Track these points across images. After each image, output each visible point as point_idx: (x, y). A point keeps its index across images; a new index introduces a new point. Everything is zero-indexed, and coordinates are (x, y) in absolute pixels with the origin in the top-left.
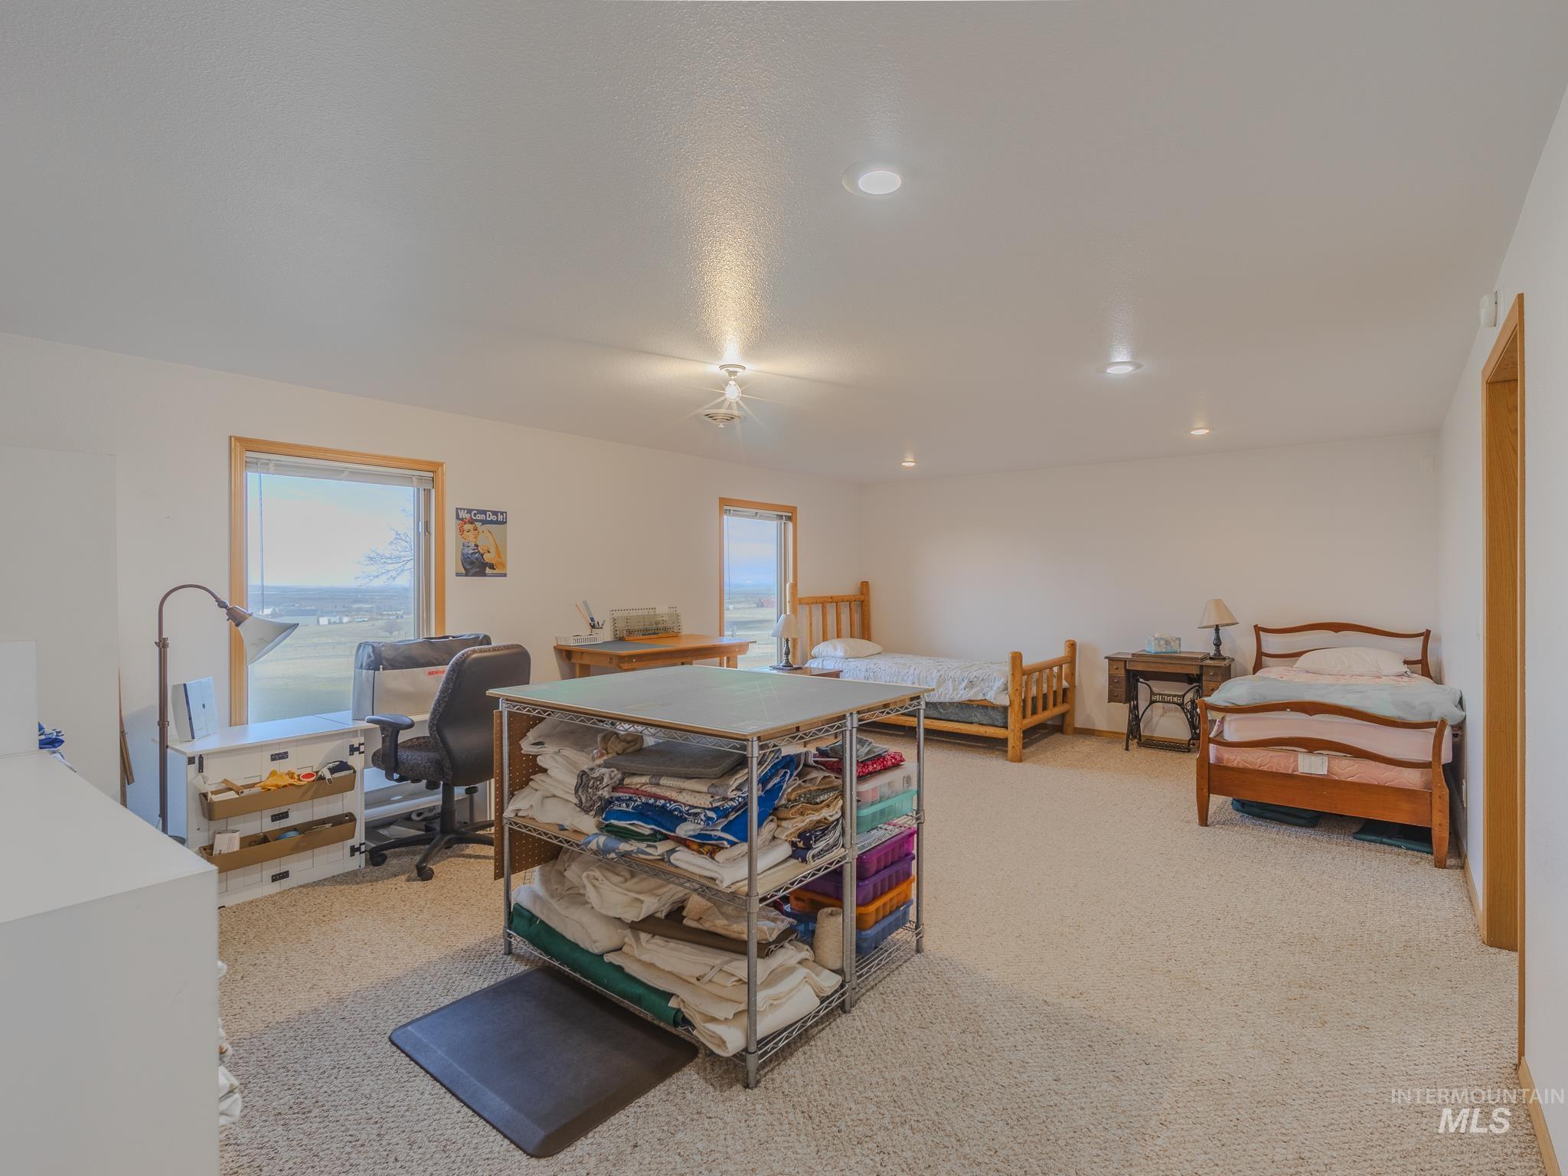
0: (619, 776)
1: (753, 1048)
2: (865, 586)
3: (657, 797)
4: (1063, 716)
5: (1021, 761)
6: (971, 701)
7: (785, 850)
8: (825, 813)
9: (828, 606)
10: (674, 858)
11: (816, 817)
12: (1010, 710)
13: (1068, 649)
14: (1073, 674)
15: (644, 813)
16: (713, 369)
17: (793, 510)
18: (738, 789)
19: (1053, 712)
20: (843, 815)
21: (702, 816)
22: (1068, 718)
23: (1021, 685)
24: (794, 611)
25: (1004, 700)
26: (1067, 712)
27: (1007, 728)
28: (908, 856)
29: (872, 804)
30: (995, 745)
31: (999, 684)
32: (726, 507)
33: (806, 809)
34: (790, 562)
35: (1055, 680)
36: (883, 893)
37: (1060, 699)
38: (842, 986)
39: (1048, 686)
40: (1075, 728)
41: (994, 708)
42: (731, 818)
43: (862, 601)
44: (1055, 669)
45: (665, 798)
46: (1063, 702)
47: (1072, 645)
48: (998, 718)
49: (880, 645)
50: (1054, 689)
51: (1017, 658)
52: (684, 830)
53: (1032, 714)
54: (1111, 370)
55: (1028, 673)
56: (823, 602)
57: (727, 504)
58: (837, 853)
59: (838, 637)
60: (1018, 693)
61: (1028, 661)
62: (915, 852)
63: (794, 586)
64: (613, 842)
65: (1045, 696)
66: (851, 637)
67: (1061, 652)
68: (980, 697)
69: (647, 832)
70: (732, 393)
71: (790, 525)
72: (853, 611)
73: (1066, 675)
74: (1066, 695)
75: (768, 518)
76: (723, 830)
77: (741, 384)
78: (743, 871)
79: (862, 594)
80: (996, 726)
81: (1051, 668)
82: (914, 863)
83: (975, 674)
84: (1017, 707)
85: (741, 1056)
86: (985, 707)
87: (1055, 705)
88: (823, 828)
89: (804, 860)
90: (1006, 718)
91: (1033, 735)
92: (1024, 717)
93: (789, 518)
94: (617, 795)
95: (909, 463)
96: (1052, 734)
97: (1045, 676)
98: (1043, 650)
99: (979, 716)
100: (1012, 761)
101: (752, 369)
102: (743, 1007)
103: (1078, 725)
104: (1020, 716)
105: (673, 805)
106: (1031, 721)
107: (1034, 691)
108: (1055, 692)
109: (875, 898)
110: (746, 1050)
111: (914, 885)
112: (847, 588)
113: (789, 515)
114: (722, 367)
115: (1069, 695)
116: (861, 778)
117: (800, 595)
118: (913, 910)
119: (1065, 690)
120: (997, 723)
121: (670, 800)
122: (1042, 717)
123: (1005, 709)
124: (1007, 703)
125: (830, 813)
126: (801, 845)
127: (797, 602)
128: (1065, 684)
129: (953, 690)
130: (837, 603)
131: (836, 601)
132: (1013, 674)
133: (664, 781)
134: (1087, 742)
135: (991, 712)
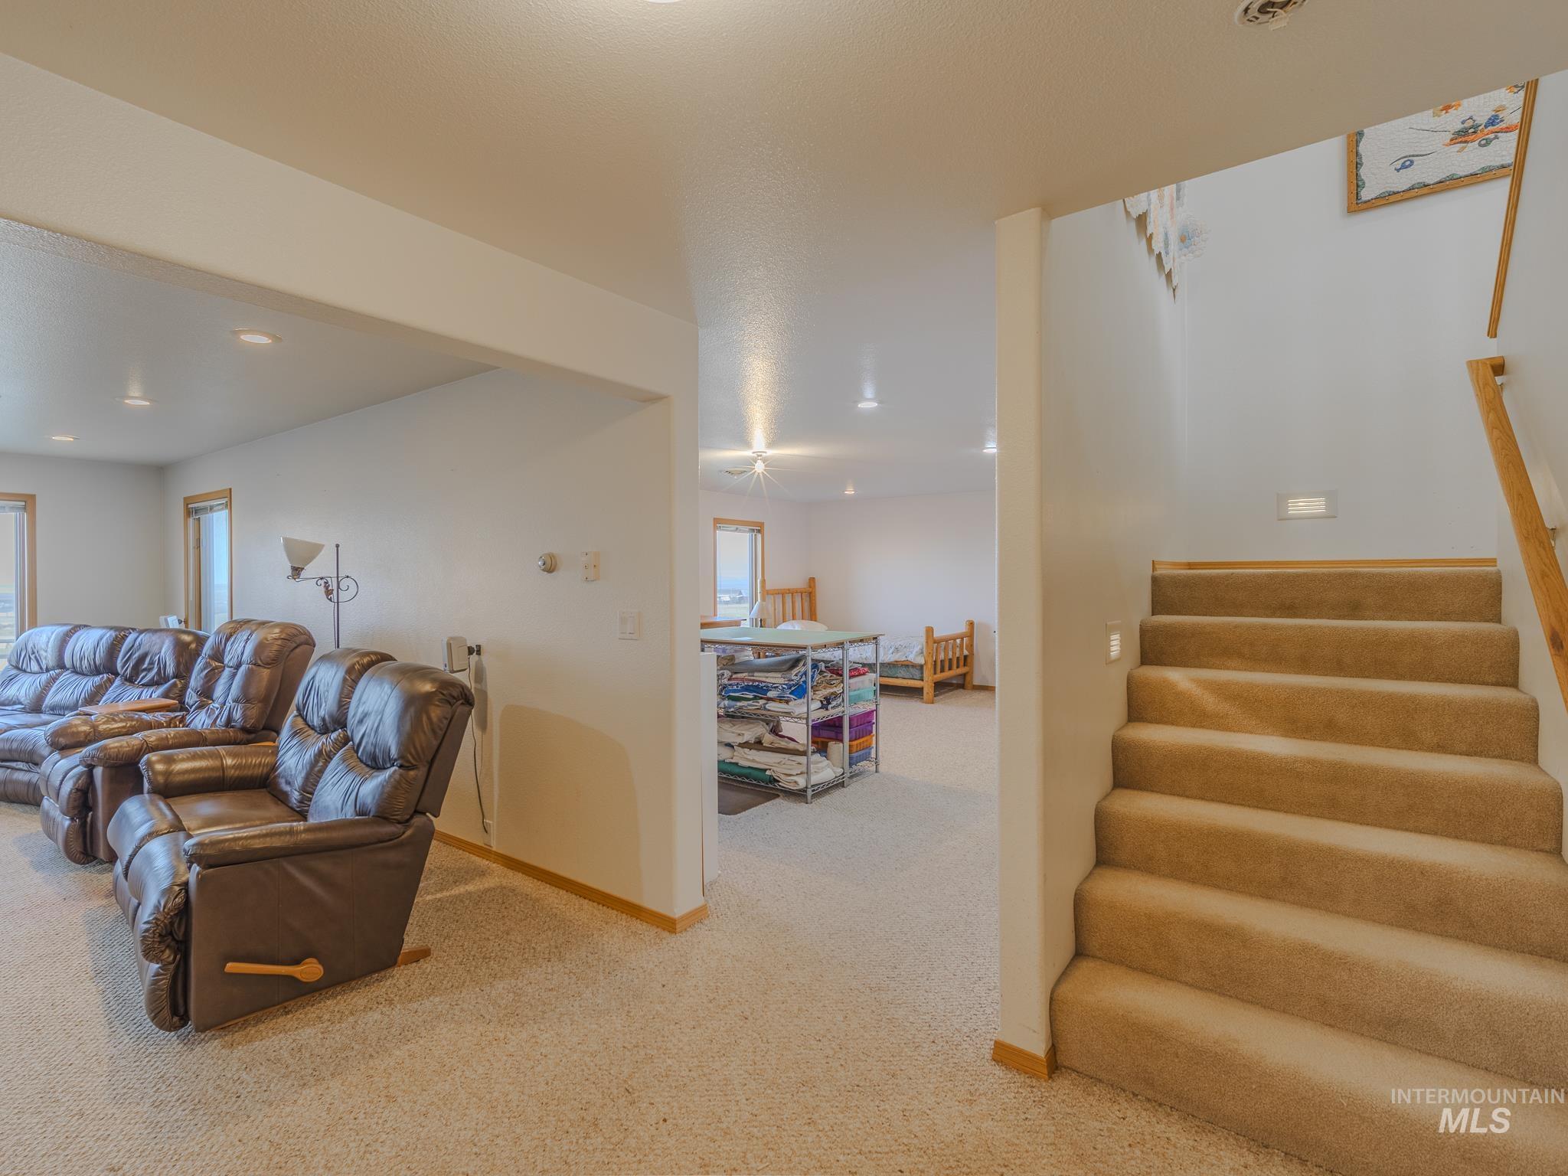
0: (730, 674)
1: (810, 787)
2: (812, 580)
3: (754, 681)
4: (964, 675)
5: (933, 703)
6: (897, 662)
7: (819, 704)
8: (835, 689)
9: (786, 595)
10: (767, 706)
11: (832, 691)
12: (925, 667)
13: (968, 627)
14: (972, 645)
15: (747, 689)
16: (748, 453)
17: (761, 525)
18: (796, 675)
19: (956, 671)
20: (843, 692)
21: (780, 687)
22: (968, 678)
23: (933, 650)
24: (763, 599)
25: (921, 660)
26: (967, 673)
27: (923, 680)
28: (870, 723)
29: (855, 690)
30: (915, 692)
31: (917, 649)
32: (718, 525)
33: (827, 687)
34: (759, 564)
35: (958, 649)
36: (859, 738)
37: (962, 663)
38: (843, 774)
39: (953, 653)
40: (974, 686)
41: (914, 666)
42: (793, 689)
43: (810, 593)
44: (958, 641)
45: (759, 681)
46: (964, 665)
47: (971, 624)
48: (917, 674)
49: (824, 624)
50: (957, 655)
51: (929, 631)
52: (770, 694)
53: (941, 672)
54: (985, 451)
55: (937, 642)
56: (783, 593)
57: (718, 522)
58: (840, 709)
59: (793, 619)
60: (931, 655)
61: (937, 634)
62: (874, 721)
63: (763, 581)
64: (732, 703)
65: (950, 660)
66: (803, 619)
67: (962, 628)
68: (904, 659)
69: (751, 697)
70: (759, 467)
71: (759, 536)
72: (804, 600)
73: (967, 646)
74: (966, 660)
75: (744, 532)
76: (790, 694)
77: (764, 460)
78: (805, 710)
79: (810, 587)
80: (914, 679)
81: (955, 640)
82: (874, 726)
83: (899, 643)
84: (930, 665)
85: (804, 790)
86: (907, 665)
87: (958, 667)
88: (836, 696)
89: (827, 709)
90: (922, 673)
91: (941, 687)
92: (935, 673)
93: (759, 531)
94: (731, 682)
95: (850, 492)
96: (957, 689)
97: (950, 646)
98: (949, 626)
99: (902, 672)
100: (926, 703)
101: (771, 452)
102: (804, 769)
103: (976, 682)
104: (932, 671)
105: (764, 684)
106: (940, 676)
107: (942, 656)
108: (958, 658)
109: (856, 739)
110: (807, 787)
111: (874, 738)
112: (798, 582)
113: (758, 528)
114: (754, 453)
115: (969, 660)
116: (851, 677)
117: (768, 587)
118: (873, 751)
119: (966, 657)
120: (915, 677)
121: (762, 682)
122: (947, 674)
123: (921, 667)
124: (923, 662)
125: (838, 690)
126: (825, 703)
127: (766, 593)
128: (966, 652)
129: (884, 655)
130: (792, 594)
131: (792, 592)
132: (927, 642)
133: (756, 674)
134: (982, 694)
135: (911, 669)
